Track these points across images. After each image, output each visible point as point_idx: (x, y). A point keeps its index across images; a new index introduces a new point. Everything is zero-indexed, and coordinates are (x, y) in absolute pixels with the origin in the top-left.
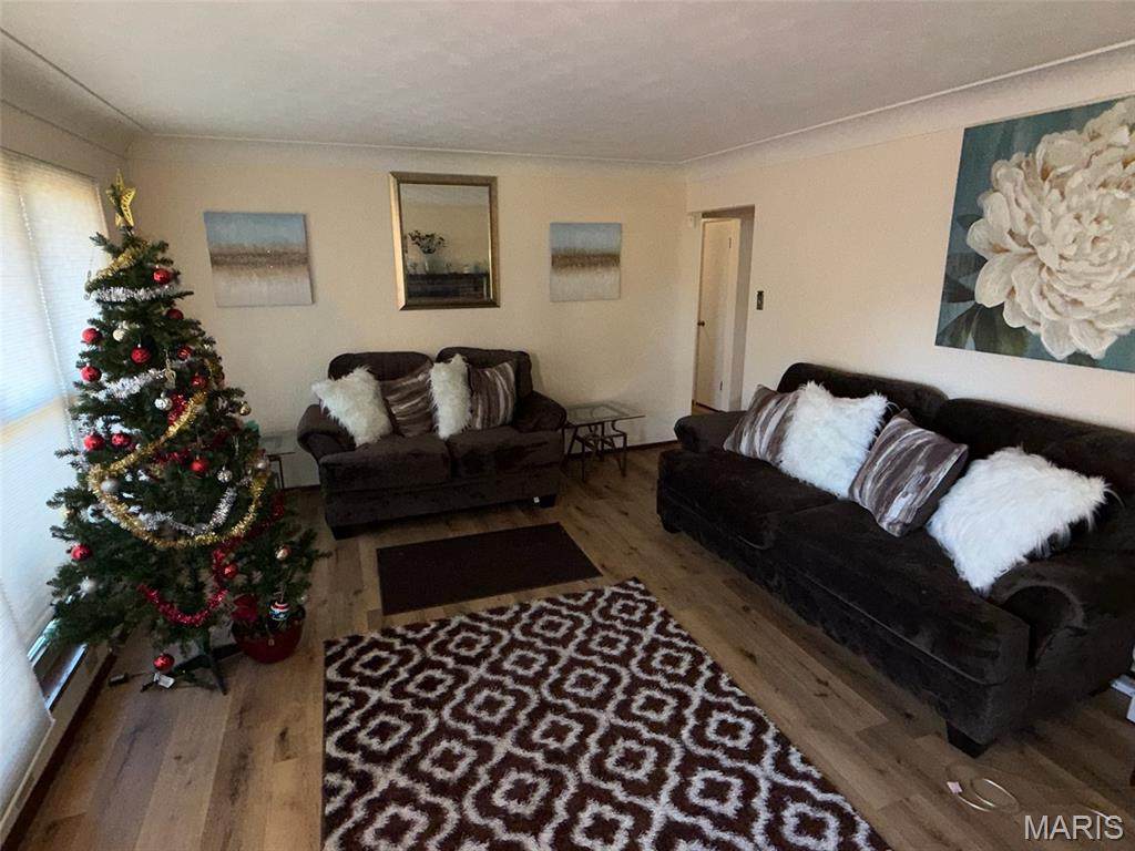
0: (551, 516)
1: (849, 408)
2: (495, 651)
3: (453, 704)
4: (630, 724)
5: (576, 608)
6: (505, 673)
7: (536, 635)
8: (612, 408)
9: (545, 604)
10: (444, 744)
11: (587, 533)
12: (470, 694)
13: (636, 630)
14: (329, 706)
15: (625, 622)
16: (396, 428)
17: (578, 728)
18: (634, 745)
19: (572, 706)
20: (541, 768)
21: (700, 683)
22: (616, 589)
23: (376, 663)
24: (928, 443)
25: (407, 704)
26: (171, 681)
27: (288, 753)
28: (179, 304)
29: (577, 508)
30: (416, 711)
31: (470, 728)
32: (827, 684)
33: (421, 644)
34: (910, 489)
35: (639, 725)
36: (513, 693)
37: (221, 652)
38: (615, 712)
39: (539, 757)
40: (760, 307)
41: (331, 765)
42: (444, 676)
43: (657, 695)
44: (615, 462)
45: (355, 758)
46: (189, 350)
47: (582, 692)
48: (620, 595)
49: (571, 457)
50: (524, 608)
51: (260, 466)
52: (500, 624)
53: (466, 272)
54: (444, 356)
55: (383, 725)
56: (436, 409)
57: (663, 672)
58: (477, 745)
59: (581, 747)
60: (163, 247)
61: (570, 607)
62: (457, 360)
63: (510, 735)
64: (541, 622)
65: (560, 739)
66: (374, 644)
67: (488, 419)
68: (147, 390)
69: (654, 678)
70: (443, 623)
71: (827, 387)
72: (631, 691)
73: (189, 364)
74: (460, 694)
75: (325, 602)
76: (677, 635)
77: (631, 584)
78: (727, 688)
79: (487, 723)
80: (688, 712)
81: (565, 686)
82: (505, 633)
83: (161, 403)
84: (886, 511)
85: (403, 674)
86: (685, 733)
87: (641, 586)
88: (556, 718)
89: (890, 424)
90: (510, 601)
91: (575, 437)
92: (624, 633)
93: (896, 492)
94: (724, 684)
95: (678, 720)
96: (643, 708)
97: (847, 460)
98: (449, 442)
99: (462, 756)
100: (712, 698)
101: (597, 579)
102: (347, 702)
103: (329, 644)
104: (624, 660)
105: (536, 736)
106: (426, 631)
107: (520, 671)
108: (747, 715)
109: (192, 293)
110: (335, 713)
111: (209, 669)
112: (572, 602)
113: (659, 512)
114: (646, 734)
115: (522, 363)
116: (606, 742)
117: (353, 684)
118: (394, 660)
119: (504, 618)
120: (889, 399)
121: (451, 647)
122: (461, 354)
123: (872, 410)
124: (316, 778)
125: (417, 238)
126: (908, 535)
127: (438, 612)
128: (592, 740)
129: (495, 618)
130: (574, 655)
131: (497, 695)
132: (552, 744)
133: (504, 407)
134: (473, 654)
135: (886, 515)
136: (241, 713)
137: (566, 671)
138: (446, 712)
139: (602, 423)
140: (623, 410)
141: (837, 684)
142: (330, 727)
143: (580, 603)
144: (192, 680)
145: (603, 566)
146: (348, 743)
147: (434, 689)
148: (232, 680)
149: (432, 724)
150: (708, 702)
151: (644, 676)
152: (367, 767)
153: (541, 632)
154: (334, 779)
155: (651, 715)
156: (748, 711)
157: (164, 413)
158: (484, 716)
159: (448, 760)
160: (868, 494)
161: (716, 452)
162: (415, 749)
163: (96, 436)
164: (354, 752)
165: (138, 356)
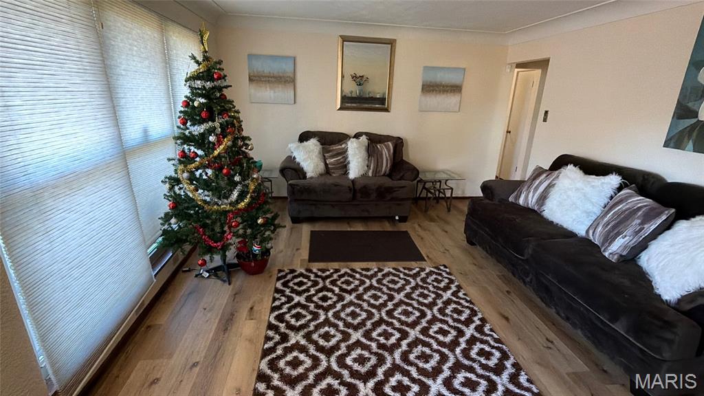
0: (403, 227)
1: (594, 182)
2: (361, 289)
3: (334, 310)
4: (427, 339)
5: (409, 275)
6: (364, 301)
7: (384, 285)
8: (447, 174)
9: (392, 270)
10: (327, 328)
11: (422, 238)
12: (344, 307)
13: (440, 292)
14: (274, 299)
15: (434, 287)
16: (328, 171)
17: (398, 335)
18: (427, 351)
19: (397, 324)
20: (374, 351)
21: (473, 326)
22: (432, 269)
23: (301, 284)
24: (645, 206)
25: (312, 306)
26: (208, 274)
27: (252, 317)
28: (225, 91)
29: (419, 225)
30: (316, 310)
31: (341, 324)
32: (552, 342)
33: (324, 279)
34: (628, 234)
35: (432, 341)
36: (366, 311)
37: (231, 266)
38: (419, 332)
39: (374, 345)
40: (545, 120)
41: (271, 327)
42: (332, 296)
43: (446, 327)
44: (445, 204)
45: (282, 326)
46: (227, 115)
47: (403, 318)
48: (434, 272)
49: (420, 198)
50: (380, 270)
51: (255, 176)
52: (366, 276)
53: (378, 97)
54: (357, 136)
55: (298, 313)
56: (349, 163)
57: (452, 317)
58: (343, 332)
59: (397, 345)
60: (220, 62)
61: (405, 274)
62: (364, 139)
63: (361, 332)
64: (388, 279)
65: (387, 339)
66: (301, 275)
67: (376, 172)
68: (206, 131)
69: (446, 319)
70: (337, 271)
71: (581, 168)
72: (431, 322)
73: (226, 121)
74: (339, 306)
75: (282, 251)
76: (463, 299)
77: (442, 268)
78: (488, 332)
79: (350, 323)
80: (462, 340)
81: (395, 313)
82: (367, 281)
83: (212, 138)
84: (609, 246)
85: (312, 291)
86: (458, 350)
87: (448, 270)
88: (387, 328)
89: (620, 193)
90: (374, 266)
91: (424, 188)
92: (433, 292)
93: (618, 234)
94: (486, 329)
95: (455, 343)
96: (436, 332)
97: (588, 213)
98: (353, 181)
99: (334, 336)
100: (478, 335)
101: (424, 262)
102: (284, 299)
103: (280, 271)
104: (431, 306)
105: (374, 334)
106: (328, 273)
107: (372, 301)
108: (497, 348)
109: (231, 86)
110: (277, 303)
111: (225, 272)
112: (406, 271)
113: (465, 233)
114: (435, 346)
115: (399, 143)
116: (412, 345)
117: (288, 291)
118: (310, 284)
119: (369, 273)
120: (623, 178)
121: (339, 283)
122: (366, 135)
123: (610, 183)
124: (263, 331)
125: (354, 77)
126: (622, 262)
127: (336, 265)
128: (404, 343)
129: (364, 273)
130: (403, 299)
131: (358, 310)
132: (382, 340)
133: (386, 166)
134: (349, 288)
135: (609, 248)
136: (235, 294)
137: (396, 306)
138: (330, 314)
139: (440, 181)
140: (453, 175)
141: (559, 343)
142: (273, 309)
143: (411, 273)
144: (216, 276)
145: (428, 257)
146: (280, 318)
147: (326, 301)
148: (234, 280)
149: (322, 318)
150: (475, 337)
151: (440, 317)
152: (287, 331)
153: (387, 284)
154: (271, 333)
155: (441, 338)
156: (499, 347)
157: (214, 144)
158: (349, 319)
159: (327, 337)
160: (597, 235)
161: (504, 201)
162: (312, 328)
163: (183, 151)
164: (282, 323)
165: (203, 115)
